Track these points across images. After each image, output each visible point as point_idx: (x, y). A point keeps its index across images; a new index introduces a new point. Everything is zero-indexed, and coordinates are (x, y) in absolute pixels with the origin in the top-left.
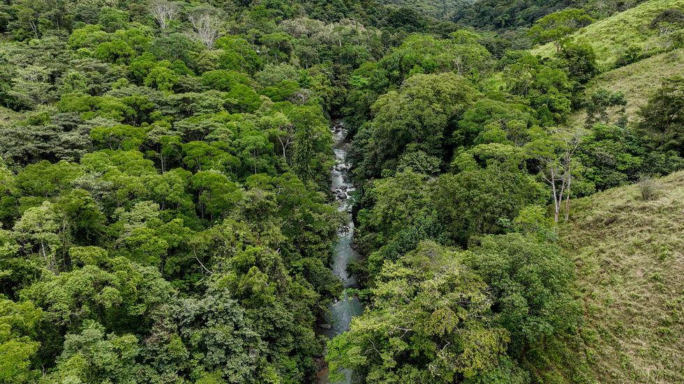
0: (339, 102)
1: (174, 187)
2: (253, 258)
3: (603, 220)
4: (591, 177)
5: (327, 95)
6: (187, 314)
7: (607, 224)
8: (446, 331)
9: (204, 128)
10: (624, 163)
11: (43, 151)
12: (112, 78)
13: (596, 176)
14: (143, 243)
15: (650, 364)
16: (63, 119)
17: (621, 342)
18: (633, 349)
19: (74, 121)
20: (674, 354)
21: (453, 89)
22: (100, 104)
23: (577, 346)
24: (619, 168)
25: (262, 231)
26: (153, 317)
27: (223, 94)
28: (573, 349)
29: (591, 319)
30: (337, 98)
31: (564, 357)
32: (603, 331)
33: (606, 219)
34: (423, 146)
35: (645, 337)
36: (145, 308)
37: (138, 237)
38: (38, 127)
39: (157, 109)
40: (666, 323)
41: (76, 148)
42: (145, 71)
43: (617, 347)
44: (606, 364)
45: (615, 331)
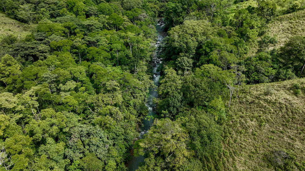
0: (163, 10)
1: (82, 74)
2: (108, 112)
3: (249, 101)
4: (253, 76)
5: (156, 10)
6: (83, 133)
7: (250, 103)
8: (171, 151)
9: (96, 40)
10: (268, 72)
11: (32, 53)
12: (59, 8)
13: (256, 76)
14: (68, 103)
15: (243, 167)
16: (39, 36)
17: (235, 157)
18: (239, 161)
19: (43, 37)
20: (253, 164)
21: (201, 30)
22: (54, 28)
23: (221, 156)
24: (266, 74)
25: (114, 97)
26: (72, 132)
27: (107, 17)
28: (219, 157)
29: (228, 147)
30: (163, 8)
31: (215, 159)
32: (231, 152)
33: (250, 101)
34: (187, 54)
35: (245, 157)
36: (69, 129)
37: (67, 100)
38: (29, 42)
39: (78, 28)
40: (253, 153)
41: (44, 53)
42: (74, 5)
43: (234, 159)
44: (228, 165)
45: (234, 153)
